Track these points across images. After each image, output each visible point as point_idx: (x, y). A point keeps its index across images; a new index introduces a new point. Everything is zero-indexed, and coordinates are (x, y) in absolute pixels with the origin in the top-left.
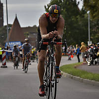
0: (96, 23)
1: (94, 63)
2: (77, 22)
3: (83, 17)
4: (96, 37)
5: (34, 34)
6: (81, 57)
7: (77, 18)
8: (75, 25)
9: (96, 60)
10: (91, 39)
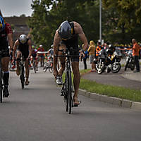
0: (110, 13)
1: (106, 71)
2: (84, 11)
3: (93, 4)
4: (110, 33)
5: (22, 27)
6: (88, 62)
7: (84, 6)
8: (81, 16)
9: (110, 66)
10: (103, 36)
